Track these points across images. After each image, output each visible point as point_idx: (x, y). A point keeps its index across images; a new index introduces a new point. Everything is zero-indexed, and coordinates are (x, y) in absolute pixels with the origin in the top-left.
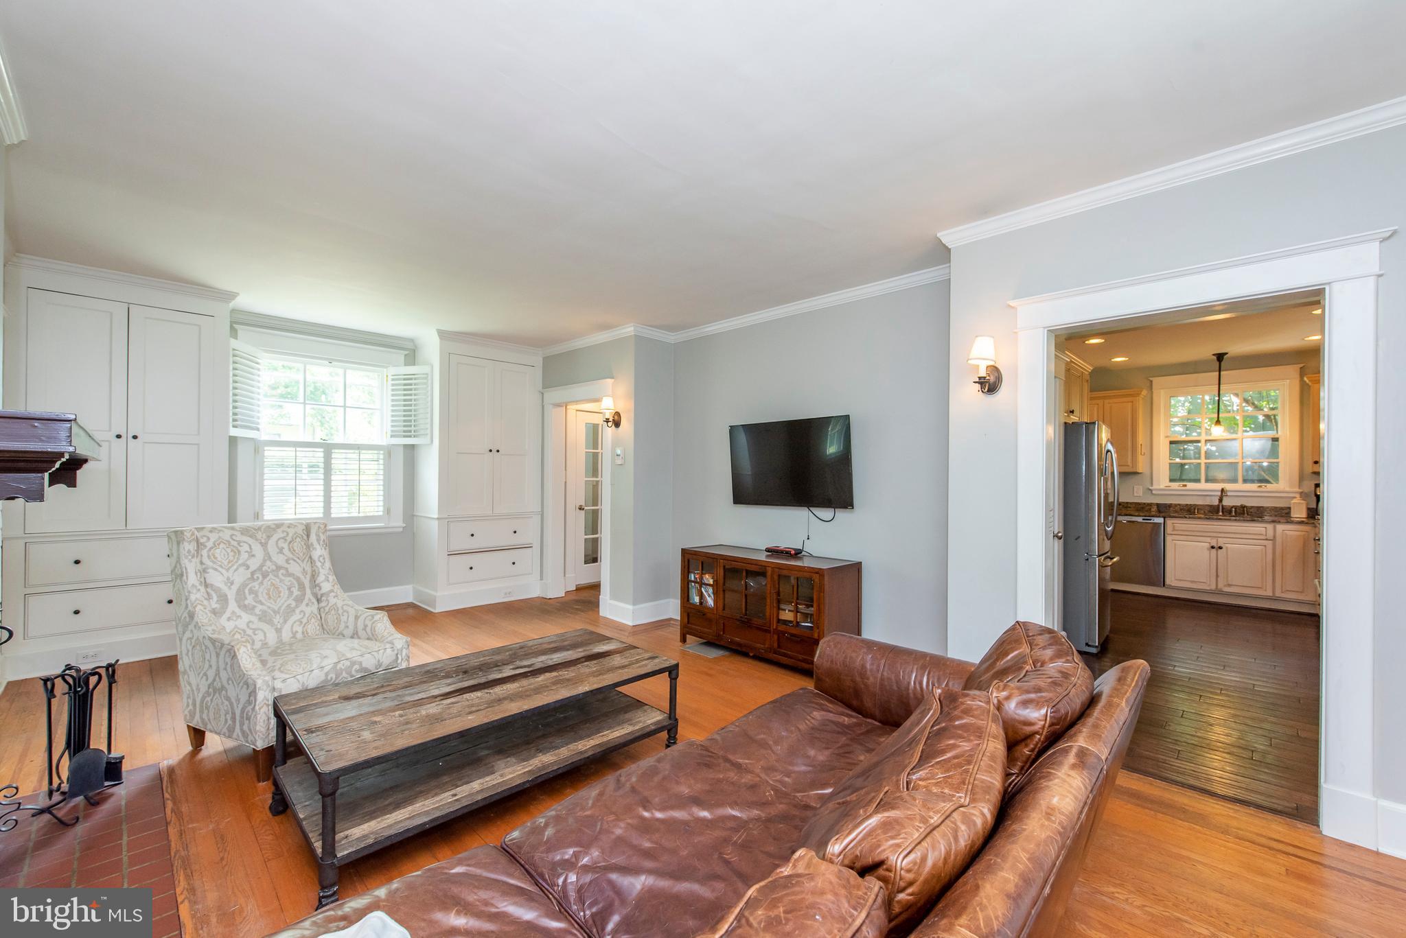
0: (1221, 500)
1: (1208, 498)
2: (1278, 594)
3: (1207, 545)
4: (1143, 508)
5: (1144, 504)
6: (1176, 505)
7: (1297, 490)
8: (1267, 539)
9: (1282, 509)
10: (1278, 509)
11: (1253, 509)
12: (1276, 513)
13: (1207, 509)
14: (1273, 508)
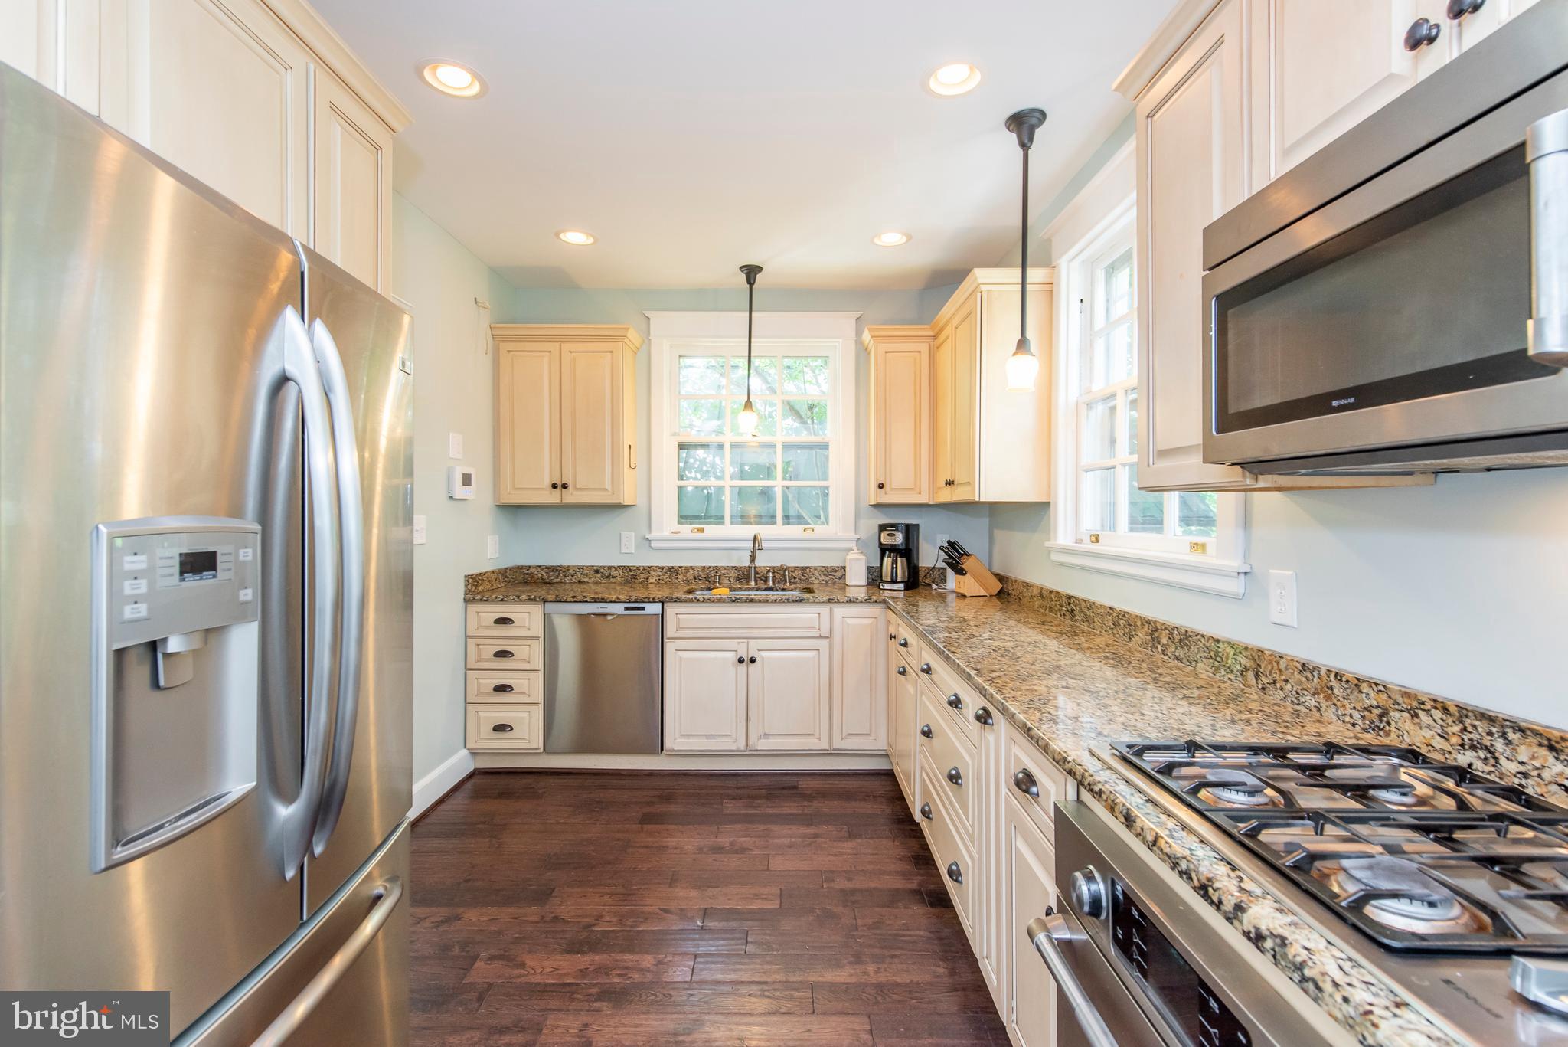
0: (753, 559)
1: (734, 553)
2: (838, 744)
3: (732, 657)
4: (635, 577)
5: (638, 568)
6: (687, 569)
7: (853, 535)
8: (820, 637)
9: (834, 570)
10: (829, 571)
11: (796, 572)
12: (827, 579)
13: (733, 574)
14: (823, 569)
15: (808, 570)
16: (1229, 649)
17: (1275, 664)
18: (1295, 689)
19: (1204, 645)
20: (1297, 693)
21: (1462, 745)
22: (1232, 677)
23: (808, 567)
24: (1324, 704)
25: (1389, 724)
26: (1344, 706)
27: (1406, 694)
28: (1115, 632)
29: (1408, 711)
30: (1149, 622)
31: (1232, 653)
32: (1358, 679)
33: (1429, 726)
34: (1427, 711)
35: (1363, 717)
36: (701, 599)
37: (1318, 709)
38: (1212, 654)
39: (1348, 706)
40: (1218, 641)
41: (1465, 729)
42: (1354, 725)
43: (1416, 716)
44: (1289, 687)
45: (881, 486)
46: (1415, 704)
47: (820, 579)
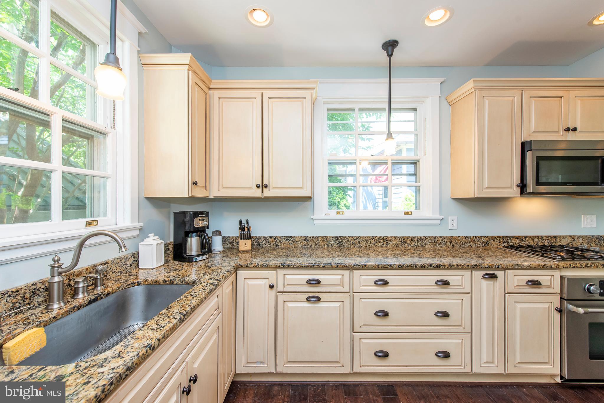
7: (137, 224)
14: (118, 260)
16: (440, 239)
17: (457, 239)
18: (463, 243)
19: (429, 239)
20: (464, 244)
21: (503, 243)
22: (441, 245)
24: (472, 244)
25: (488, 243)
26: (478, 243)
27: (492, 237)
29: (492, 240)
30: (400, 238)
31: (441, 239)
32: (481, 237)
33: (497, 241)
34: (496, 239)
35: (482, 244)
37: (471, 246)
38: (433, 241)
39: (479, 243)
40: (435, 237)
41: (504, 240)
42: (480, 246)
43: (494, 240)
44: (462, 243)
45: (195, 183)
46: (494, 238)
47: (116, 271)
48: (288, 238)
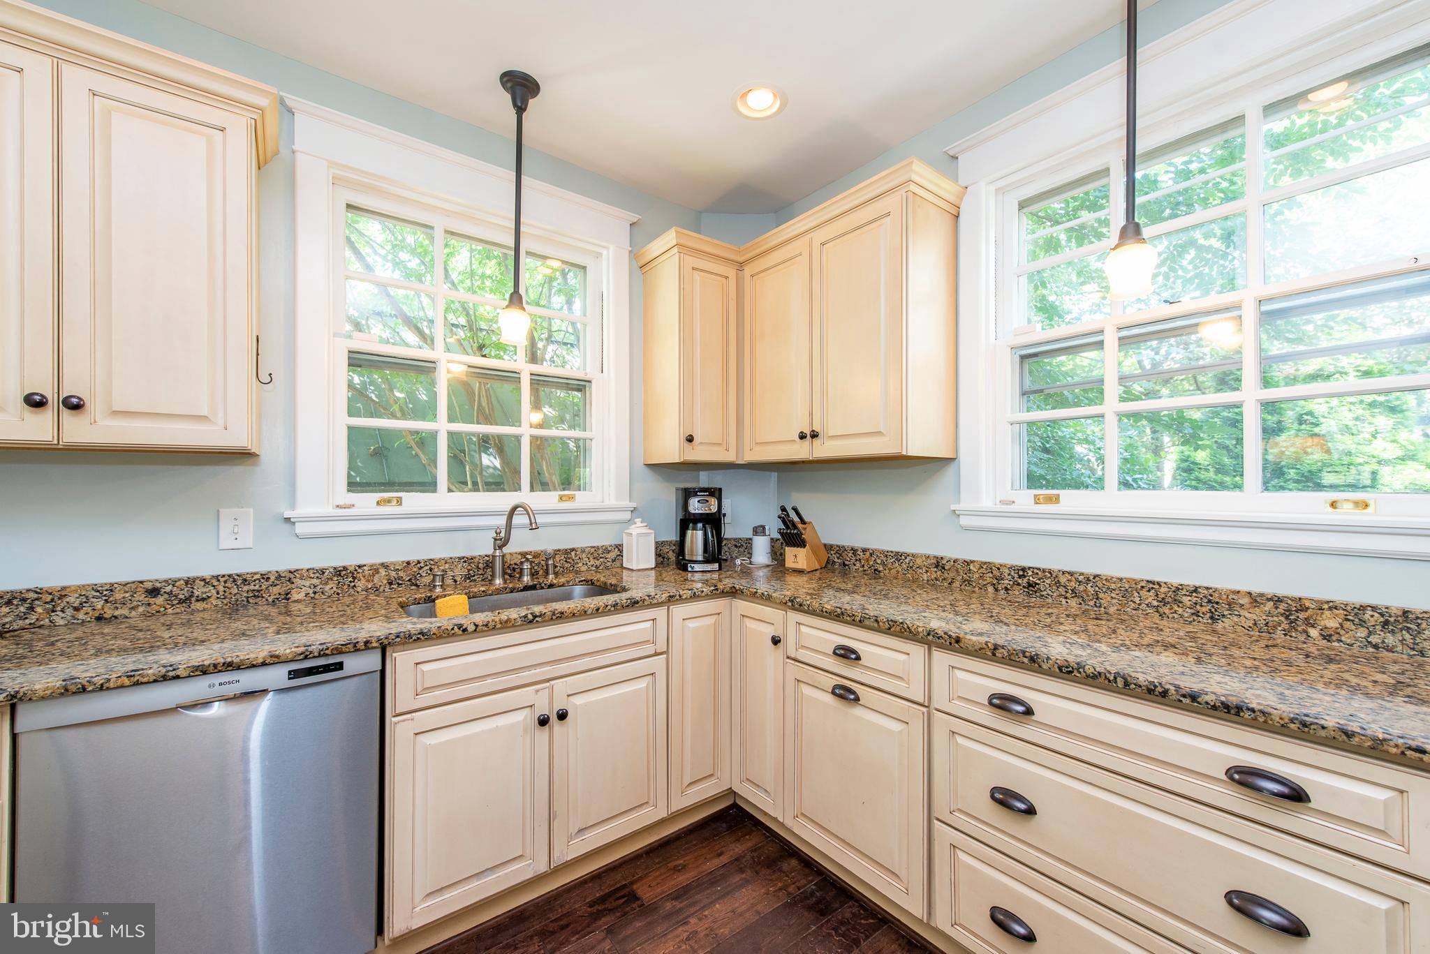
0: (502, 542)
2: (678, 804)
3: (527, 717)
4: (257, 594)
5: (265, 577)
6: (375, 570)
7: (626, 503)
8: (656, 654)
9: (607, 550)
10: (600, 551)
11: (557, 558)
12: (598, 563)
13: (459, 572)
14: (593, 550)
15: (573, 553)
23: (573, 550)
28: (1166, 610)
36: (471, 628)
45: (690, 439)
47: (589, 564)
48: (899, 556)
